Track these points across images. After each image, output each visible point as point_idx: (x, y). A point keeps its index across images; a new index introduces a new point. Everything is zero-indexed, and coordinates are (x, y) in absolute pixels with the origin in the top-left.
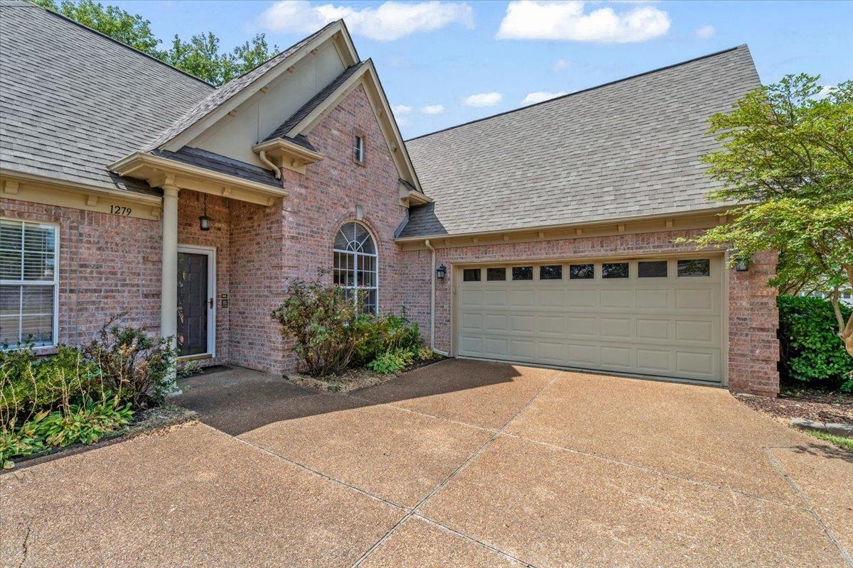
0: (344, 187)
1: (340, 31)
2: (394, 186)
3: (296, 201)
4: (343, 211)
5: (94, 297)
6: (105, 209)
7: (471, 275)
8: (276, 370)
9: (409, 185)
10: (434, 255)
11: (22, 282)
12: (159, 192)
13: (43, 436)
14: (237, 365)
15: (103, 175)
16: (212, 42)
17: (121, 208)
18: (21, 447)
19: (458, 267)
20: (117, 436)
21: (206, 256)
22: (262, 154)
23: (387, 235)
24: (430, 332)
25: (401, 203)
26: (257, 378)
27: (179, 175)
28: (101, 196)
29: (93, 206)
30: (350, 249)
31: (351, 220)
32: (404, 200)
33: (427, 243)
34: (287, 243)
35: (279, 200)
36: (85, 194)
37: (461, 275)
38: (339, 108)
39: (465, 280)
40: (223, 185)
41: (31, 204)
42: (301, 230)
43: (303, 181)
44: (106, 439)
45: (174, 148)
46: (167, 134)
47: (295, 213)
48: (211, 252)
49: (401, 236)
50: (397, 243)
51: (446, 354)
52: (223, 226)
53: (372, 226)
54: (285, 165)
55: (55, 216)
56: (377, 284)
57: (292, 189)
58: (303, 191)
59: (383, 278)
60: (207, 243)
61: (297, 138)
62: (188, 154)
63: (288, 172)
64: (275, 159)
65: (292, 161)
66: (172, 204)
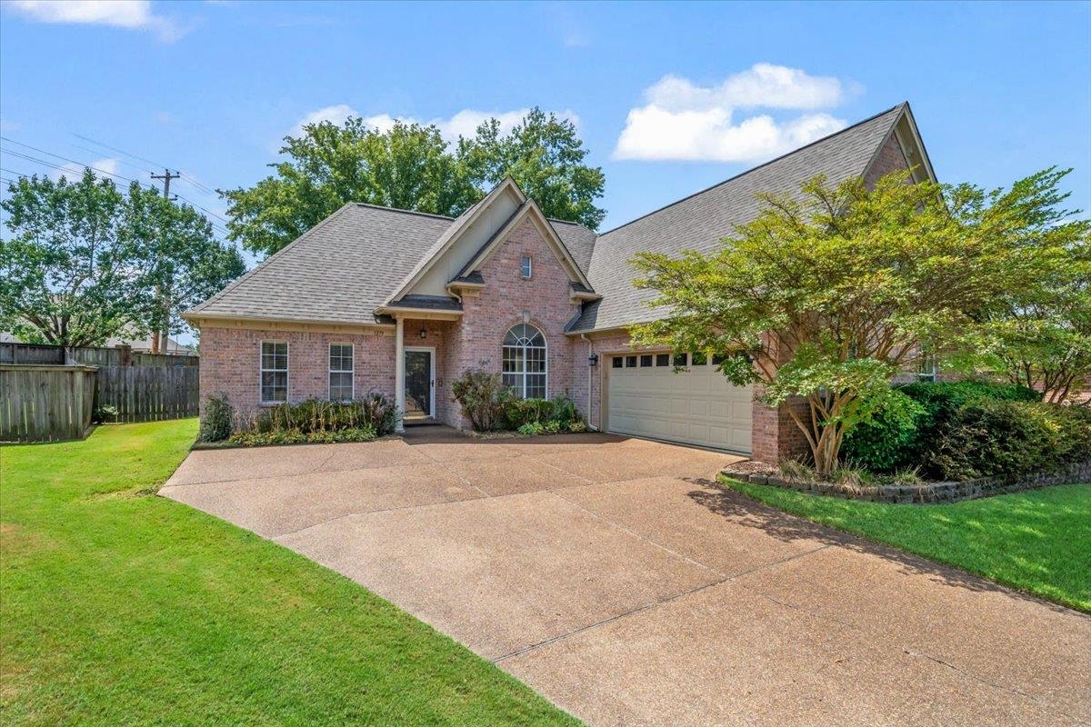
0: (512, 299)
1: (509, 185)
2: (564, 289)
3: (472, 316)
4: (511, 317)
5: (368, 378)
6: (372, 333)
7: (617, 362)
8: (459, 427)
9: (579, 286)
10: (590, 346)
11: (341, 371)
12: (395, 322)
13: (344, 435)
14: (446, 425)
15: (371, 317)
16: (493, 127)
17: (379, 332)
18: (338, 437)
19: (607, 355)
20: (369, 440)
21: (429, 353)
22: (449, 290)
23: (555, 330)
24: (588, 410)
25: (572, 302)
26: (451, 431)
27: (402, 313)
28: (369, 328)
29: (366, 333)
30: (519, 344)
31: (520, 322)
32: (575, 299)
33: (582, 336)
34: (466, 344)
35: (460, 317)
36: (364, 328)
37: (610, 363)
38: (508, 242)
39: (614, 367)
40: (426, 314)
41: (344, 335)
42: (476, 335)
43: (477, 302)
44: (365, 441)
45: (399, 299)
46: (395, 293)
47: (471, 324)
48: (432, 350)
49: (570, 330)
50: (567, 336)
51: (596, 429)
52: (440, 333)
53: (540, 324)
54: (463, 294)
55: (352, 338)
56: (547, 370)
57: (470, 309)
58: (477, 308)
59: (552, 365)
60: (430, 344)
61: (471, 275)
62: (406, 300)
63: (466, 298)
64: (458, 291)
65: (469, 290)
66: (400, 328)
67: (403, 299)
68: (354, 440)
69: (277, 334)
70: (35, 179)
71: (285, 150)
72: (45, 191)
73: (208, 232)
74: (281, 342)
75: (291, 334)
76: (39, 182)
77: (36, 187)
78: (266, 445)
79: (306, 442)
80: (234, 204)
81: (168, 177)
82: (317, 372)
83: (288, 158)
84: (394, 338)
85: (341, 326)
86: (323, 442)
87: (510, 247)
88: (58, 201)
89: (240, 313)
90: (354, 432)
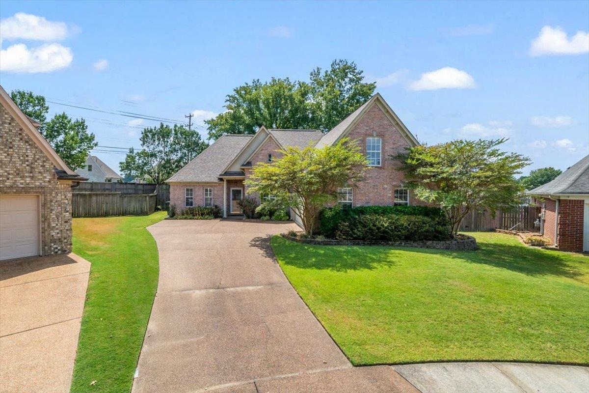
3: (248, 178)
5: (216, 199)
11: (208, 197)
15: (216, 179)
17: (219, 184)
22: (240, 169)
27: (225, 178)
28: (216, 183)
29: (216, 185)
35: (244, 178)
36: (214, 183)
40: (233, 178)
41: (209, 185)
47: (247, 180)
48: (242, 189)
51: (291, 219)
54: (245, 170)
57: (247, 175)
60: (241, 187)
61: (247, 163)
62: (226, 174)
63: (246, 172)
64: (243, 169)
65: (247, 169)
66: (225, 183)
67: (225, 173)
68: (206, 219)
69: (190, 186)
70: (148, 129)
71: (227, 100)
72: (151, 132)
73: (199, 138)
74: (191, 188)
75: (194, 186)
76: (149, 129)
77: (148, 131)
78: (182, 219)
79: (193, 219)
80: (210, 125)
81: (190, 116)
82: (201, 198)
83: (228, 103)
84: (223, 186)
85: (208, 183)
86: (197, 219)
87: (263, 152)
88: (153, 135)
89: (179, 180)
90: (207, 216)
